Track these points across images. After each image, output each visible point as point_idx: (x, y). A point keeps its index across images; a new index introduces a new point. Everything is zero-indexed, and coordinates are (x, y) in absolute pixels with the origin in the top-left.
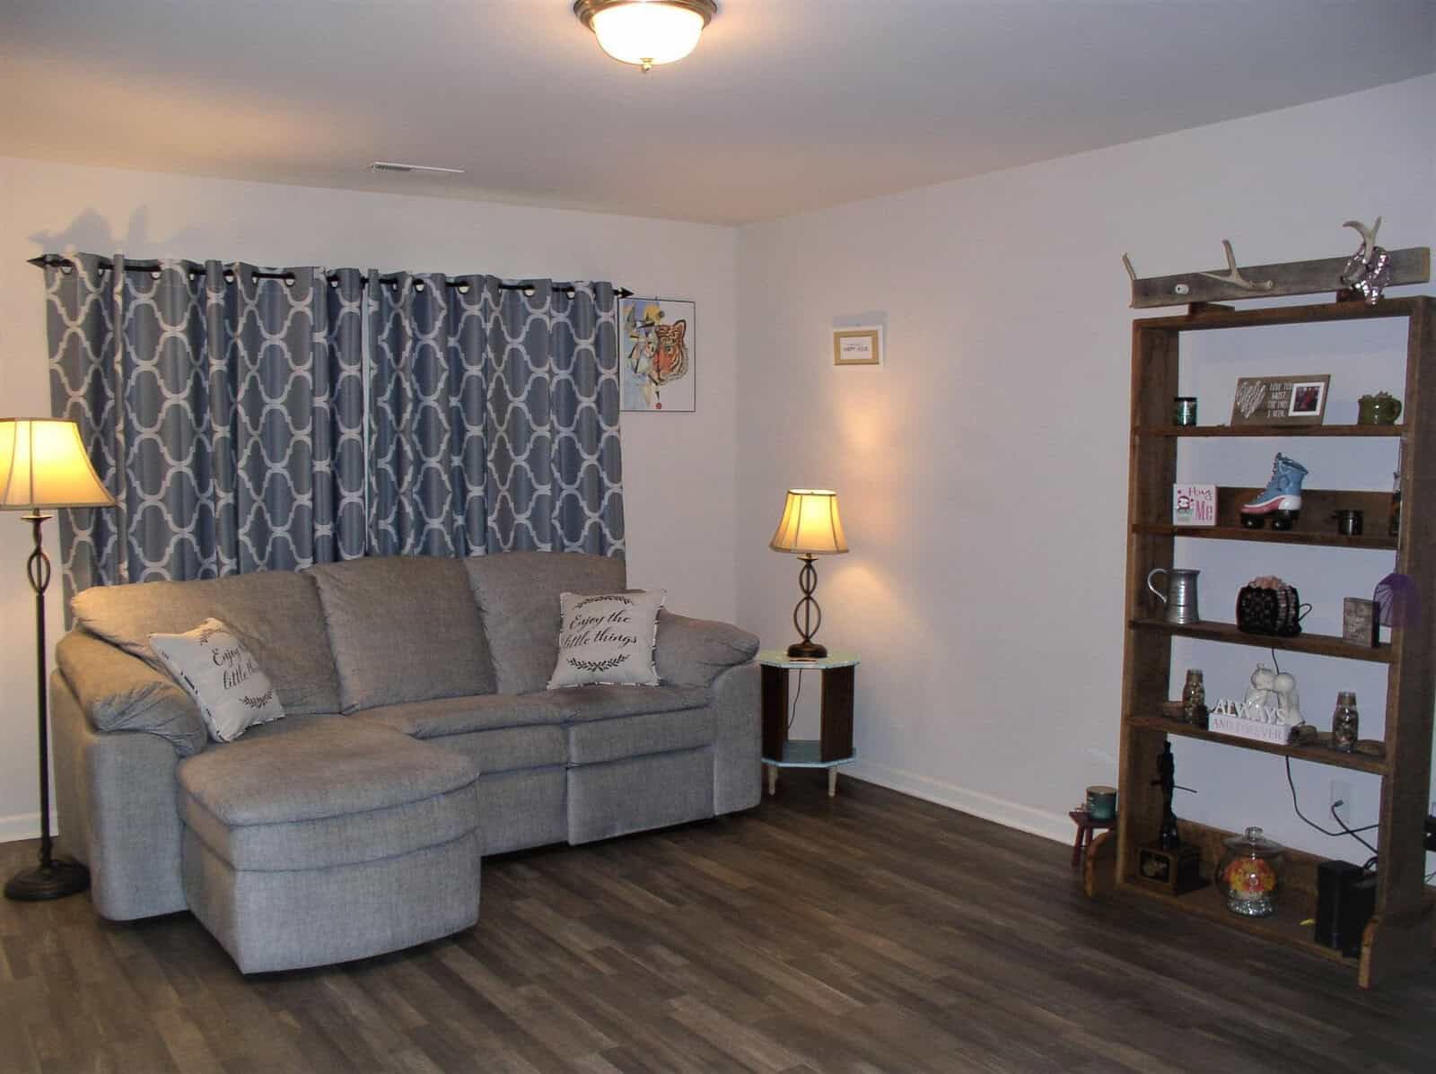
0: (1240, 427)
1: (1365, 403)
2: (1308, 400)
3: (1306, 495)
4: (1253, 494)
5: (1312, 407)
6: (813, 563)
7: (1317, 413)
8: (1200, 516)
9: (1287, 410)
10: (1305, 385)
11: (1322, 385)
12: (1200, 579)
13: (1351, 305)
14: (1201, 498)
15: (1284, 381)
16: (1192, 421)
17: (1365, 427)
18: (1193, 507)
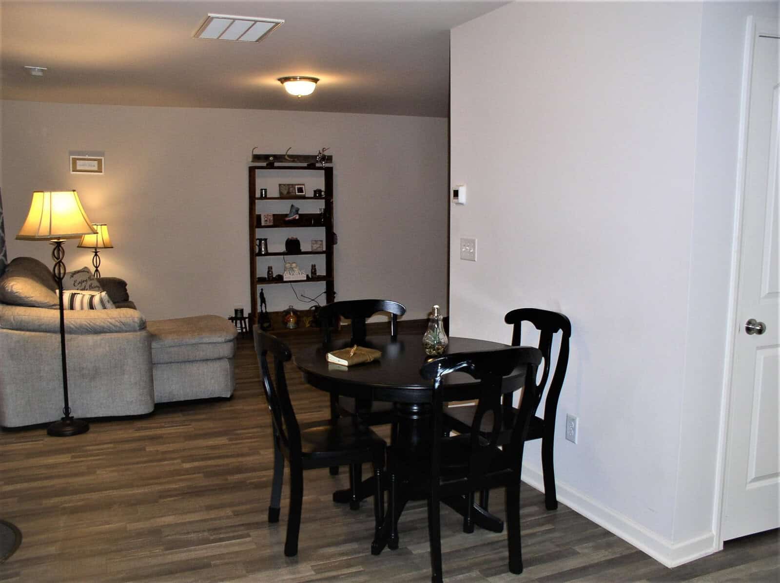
0: (282, 197)
1: (315, 192)
2: (300, 190)
3: (300, 215)
4: (286, 215)
5: (302, 192)
6: (98, 253)
7: (304, 194)
8: (270, 223)
9: (295, 193)
10: (299, 186)
11: (303, 186)
12: (268, 240)
13: (312, 167)
14: (269, 217)
15: (293, 186)
16: (266, 195)
17: (315, 197)
18: (268, 220)
